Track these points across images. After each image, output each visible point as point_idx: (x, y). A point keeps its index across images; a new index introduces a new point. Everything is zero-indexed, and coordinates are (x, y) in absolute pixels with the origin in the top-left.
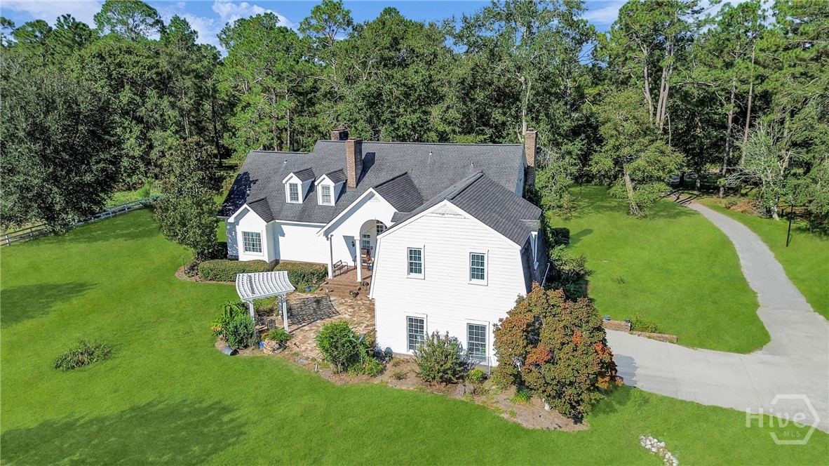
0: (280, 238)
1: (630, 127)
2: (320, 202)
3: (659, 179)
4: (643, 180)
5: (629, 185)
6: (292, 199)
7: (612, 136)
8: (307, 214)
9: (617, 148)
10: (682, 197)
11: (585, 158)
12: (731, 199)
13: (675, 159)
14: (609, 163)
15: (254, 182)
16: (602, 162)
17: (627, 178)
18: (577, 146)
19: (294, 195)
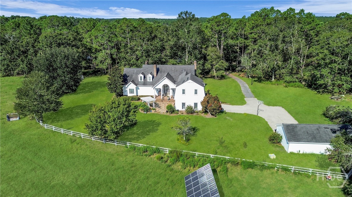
0: (138, 90)
1: (215, 57)
2: (148, 81)
3: (222, 70)
4: (218, 70)
5: (215, 71)
6: (140, 80)
7: (210, 59)
8: (145, 84)
9: (212, 62)
10: (227, 73)
11: (203, 65)
12: (240, 73)
13: (226, 64)
14: (210, 66)
15: (129, 76)
16: (208, 66)
17: (214, 69)
18: (201, 62)
19: (141, 79)
